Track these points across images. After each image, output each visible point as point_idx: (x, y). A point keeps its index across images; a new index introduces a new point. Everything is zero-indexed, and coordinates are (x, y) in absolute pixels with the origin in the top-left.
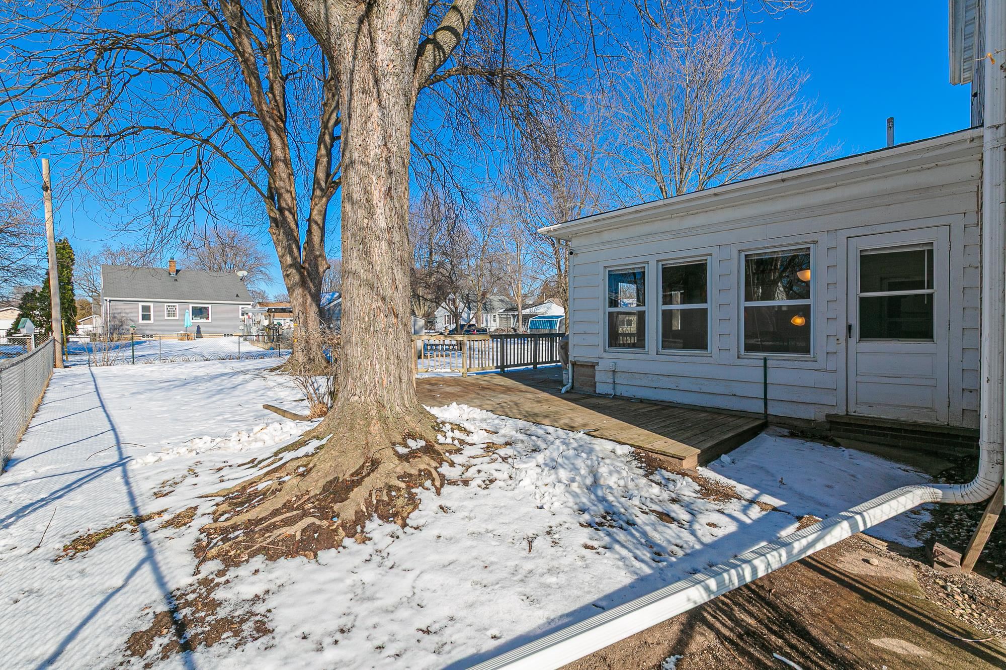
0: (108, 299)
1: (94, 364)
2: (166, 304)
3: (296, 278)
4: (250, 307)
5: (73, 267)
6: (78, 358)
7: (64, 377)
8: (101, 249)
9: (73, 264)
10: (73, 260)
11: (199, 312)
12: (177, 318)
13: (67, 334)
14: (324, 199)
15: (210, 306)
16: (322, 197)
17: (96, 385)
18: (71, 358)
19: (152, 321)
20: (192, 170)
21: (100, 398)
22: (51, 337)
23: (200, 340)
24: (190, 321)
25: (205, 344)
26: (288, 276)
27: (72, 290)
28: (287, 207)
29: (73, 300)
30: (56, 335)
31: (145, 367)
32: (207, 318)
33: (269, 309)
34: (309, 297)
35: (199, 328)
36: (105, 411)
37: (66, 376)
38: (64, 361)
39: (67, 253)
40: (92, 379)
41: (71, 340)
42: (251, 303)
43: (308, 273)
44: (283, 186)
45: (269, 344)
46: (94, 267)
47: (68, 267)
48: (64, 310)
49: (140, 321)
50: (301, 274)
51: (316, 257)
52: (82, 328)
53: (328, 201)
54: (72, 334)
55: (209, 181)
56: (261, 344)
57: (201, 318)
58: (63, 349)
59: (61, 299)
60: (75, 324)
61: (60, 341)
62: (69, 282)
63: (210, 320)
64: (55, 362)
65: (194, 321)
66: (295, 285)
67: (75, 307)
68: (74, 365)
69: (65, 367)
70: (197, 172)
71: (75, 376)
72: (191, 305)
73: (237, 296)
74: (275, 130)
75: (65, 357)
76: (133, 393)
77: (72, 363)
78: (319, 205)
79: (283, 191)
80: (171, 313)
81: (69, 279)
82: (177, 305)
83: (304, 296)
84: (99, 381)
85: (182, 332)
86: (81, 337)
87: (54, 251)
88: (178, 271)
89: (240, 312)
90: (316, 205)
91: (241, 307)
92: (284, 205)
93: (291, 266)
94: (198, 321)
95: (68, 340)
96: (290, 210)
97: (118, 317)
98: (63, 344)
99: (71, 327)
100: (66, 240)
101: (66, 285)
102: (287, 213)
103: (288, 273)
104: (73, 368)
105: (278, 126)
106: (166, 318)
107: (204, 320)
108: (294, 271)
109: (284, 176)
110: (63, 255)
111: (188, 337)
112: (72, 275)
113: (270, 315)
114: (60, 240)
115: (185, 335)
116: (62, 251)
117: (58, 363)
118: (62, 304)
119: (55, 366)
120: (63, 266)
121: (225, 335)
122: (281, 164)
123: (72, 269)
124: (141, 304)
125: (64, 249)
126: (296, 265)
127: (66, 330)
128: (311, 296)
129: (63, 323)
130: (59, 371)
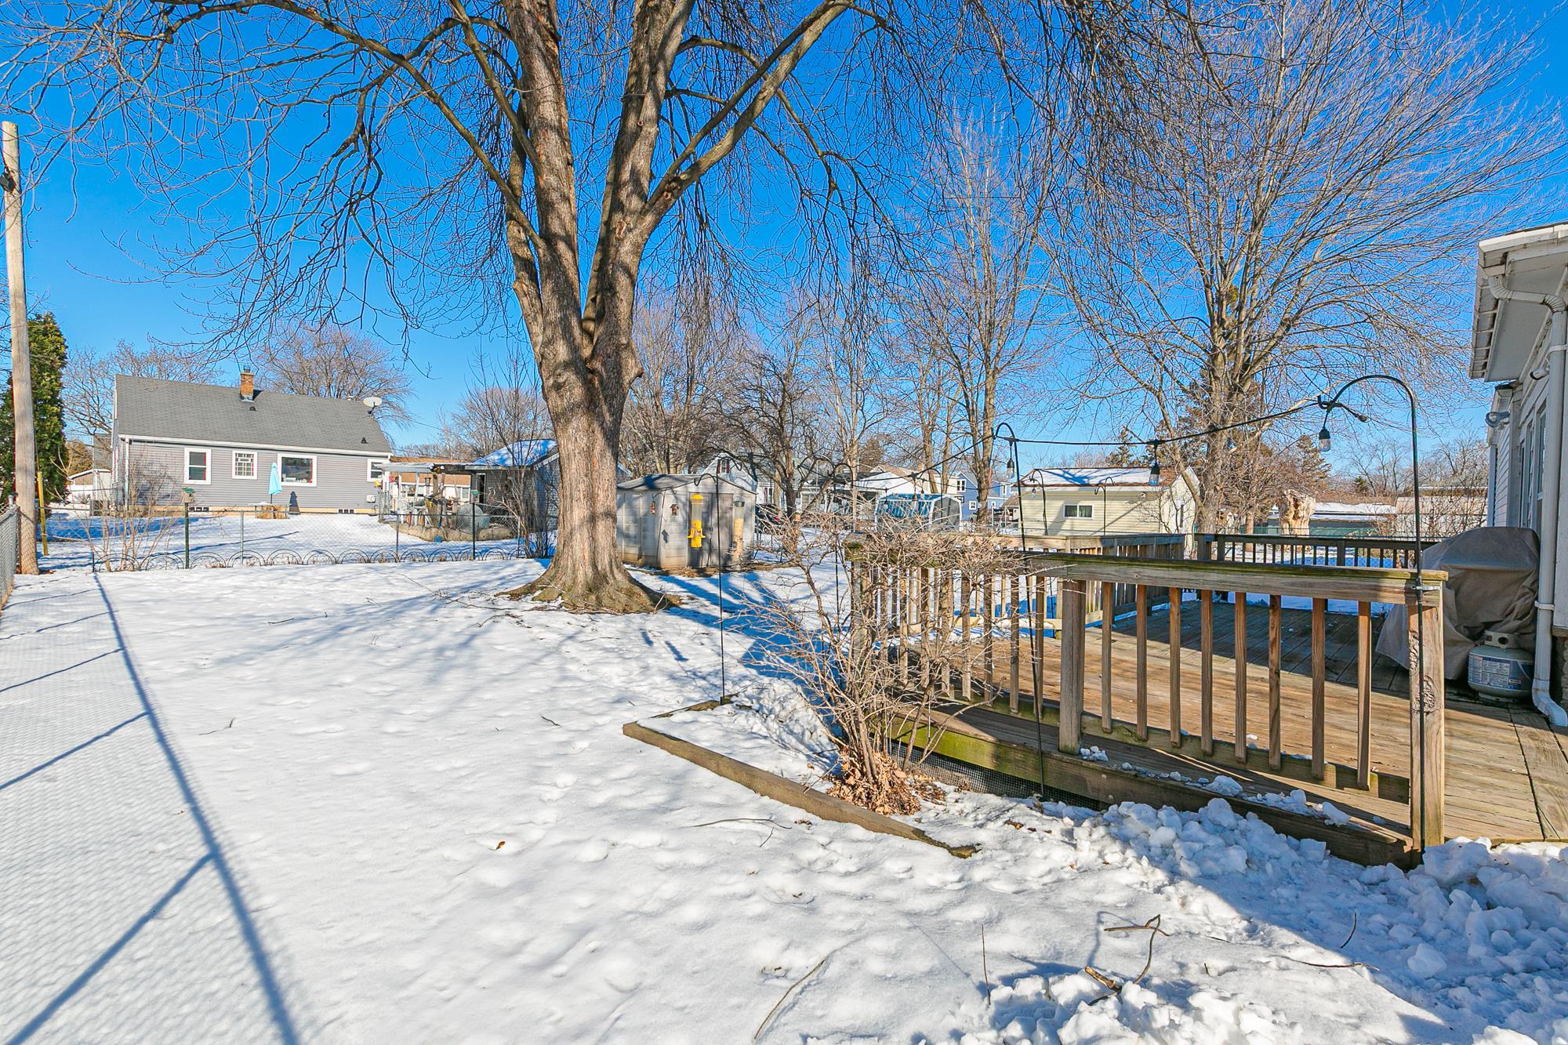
0: (127, 438)
1: (104, 566)
2: (235, 451)
3: (577, 392)
4: (386, 462)
5: (63, 371)
6: (67, 549)
7: (38, 600)
8: (115, 350)
9: (63, 366)
10: (63, 357)
11: (296, 468)
12: (255, 477)
13: (47, 501)
14: (649, 219)
15: (314, 458)
16: (643, 213)
17: (116, 628)
18: (54, 550)
19: (208, 481)
20: (346, 145)
21: (134, 677)
22: (12, 506)
23: (294, 518)
24: (278, 483)
25: (304, 525)
26: (558, 387)
27: (59, 415)
28: (562, 233)
29: (60, 435)
30: (24, 502)
31: (216, 578)
32: (309, 480)
33: (435, 466)
34: (599, 436)
35: (293, 496)
36: (161, 739)
37: (44, 596)
38: (38, 556)
39: (52, 342)
40: (104, 608)
41: (54, 511)
42: (389, 455)
43: (601, 383)
44: (555, 184)
45: (434, 530)
46: (99, 380)
47: (52, 370)
48: (40, 451)
49: (187, 481)
50: (588, 384)
51: (618, 349)
52: (75, 489)
53: (657, 223)
54: (57, 501)
55: (381, 173)
56: (416, 530)
57: (299, 478)
58: (37, 530)
59: (36, 432)
60: (63, 479)
61: (31, 516)
62: (55, 401)
63: (314, 483)
64: (19, 560)
65: (285, 484)
66: (572, 408)
67: (64, 450)
68: (61, 567)
69: (42, 571)
70: (357, 149)
71: (65, 596)
72: (280, 455)
73: (364, 441)
74: (544, 57)
75: (40, 548)
76: (222, 661)
77: (57, 562)
78: (637, 232)
79: (554, 196)
80: (244, 468)
81: (55, 394)
82: (255, 453)
83: (590, 432)
84: (122, 616)
85: (263, 503)
86: (74, 508)
87: (25, 338)
88: (256, 393)
89: (369, 470)
90: (630, 230)
91: (370, 461)
92: (556, 227)
93: (567, 365)
94: (294, 484)
95: (48, 513)
96: (568, 241)
97: (145, 472)
98: (37, 520)
99: (55, 485)
100: (50, 316)
101: (46, 404)
102: (562, 247)
103: (561, 380)
104: (59, 574)
105: (548, 49)
106: (234, 476)
107: (303, 483)
108: (573, 377)
109: (559, 163)
110: (42, 347)
111: (274, 512)
112: (61, 385)
113: (435, 477)
114: (39, 317)
115: (268, 508)
116: (41, 337)
117: (26, 562)
118: (39, 441)
119: (19, 570)
120: (42, 368)
121: (340, 511)
122: (553, 137)
123: (61, 374)
124: (187, 450)
125: (45, 334)
126: (577, 364)
127: (45, 493)
128: (605, 434)
129: (40, 480)
130: (29, 583)
